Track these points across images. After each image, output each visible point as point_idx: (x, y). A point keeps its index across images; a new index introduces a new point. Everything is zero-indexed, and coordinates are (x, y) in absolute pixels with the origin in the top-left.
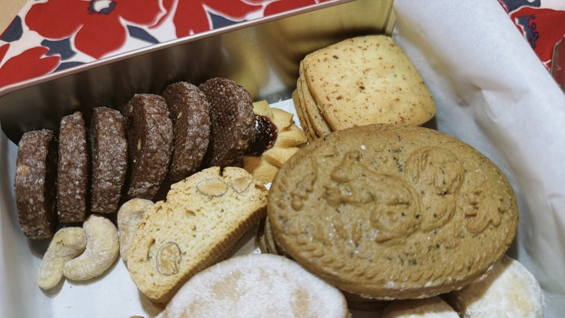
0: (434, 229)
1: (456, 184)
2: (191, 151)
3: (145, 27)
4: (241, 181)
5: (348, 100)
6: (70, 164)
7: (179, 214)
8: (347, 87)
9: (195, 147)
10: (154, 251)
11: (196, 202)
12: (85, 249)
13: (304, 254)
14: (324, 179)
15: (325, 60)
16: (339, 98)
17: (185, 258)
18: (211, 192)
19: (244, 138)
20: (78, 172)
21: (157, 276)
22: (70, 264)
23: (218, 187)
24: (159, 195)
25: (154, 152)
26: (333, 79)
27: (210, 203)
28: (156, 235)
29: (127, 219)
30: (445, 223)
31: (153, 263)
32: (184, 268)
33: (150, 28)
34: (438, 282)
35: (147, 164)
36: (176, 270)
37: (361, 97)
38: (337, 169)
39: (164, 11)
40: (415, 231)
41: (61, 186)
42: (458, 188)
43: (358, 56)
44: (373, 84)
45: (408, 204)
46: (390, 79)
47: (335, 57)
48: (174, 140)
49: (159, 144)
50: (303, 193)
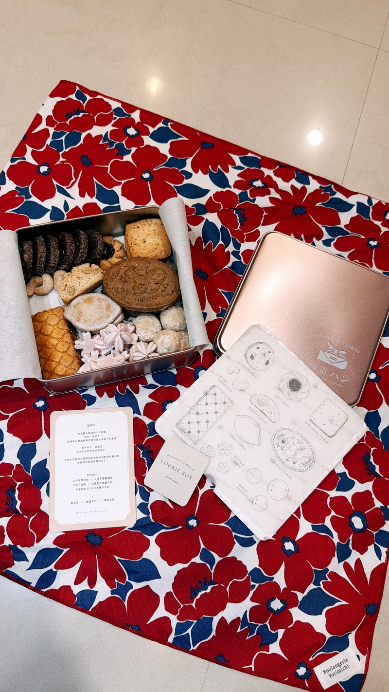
0: (150, 293)
1: (162, 281)
2: (80, 257)
3: (65, 187)
4: (96, 270)
5: (138, 246)
6: (41, 256)
7: (75, 278)
8: (139, 241)
9: (82, 256)
10: (67, 288)
11: (81, 275)
12: (42, 284)
13: (111, 295)
14: (122, 273)
15: (134, 228)
16: (136, 244)
17: (76, 291)
18: (86, 272)
19: (99, 255)
20: (43, 259)
21: (67, 295)
22: (37, 288)
23: (89, 270)
24: (68, 270)
25: (68, 256)
26: (135, 236)
27: (85, 276)
28: (67, 283)
29: (57, 277)
30: (154, 292)
31: (66, 291)
32: (76, 294)
33: (67, 188)
34: (148, 307)
35: (65, 259)
36: (73, 294)
37: (144, 245)
38: (126, 271)
39: (74, 179)
40: (145, 292)
41: (38, 263)
42: (162, 282)
43: (147, 228)
44: (150, 240)
45: (144, 285)
46: (156, 239)
47: (138, 227)
48: (75, 252)
49: (70, 253)
50: (114, 277)
